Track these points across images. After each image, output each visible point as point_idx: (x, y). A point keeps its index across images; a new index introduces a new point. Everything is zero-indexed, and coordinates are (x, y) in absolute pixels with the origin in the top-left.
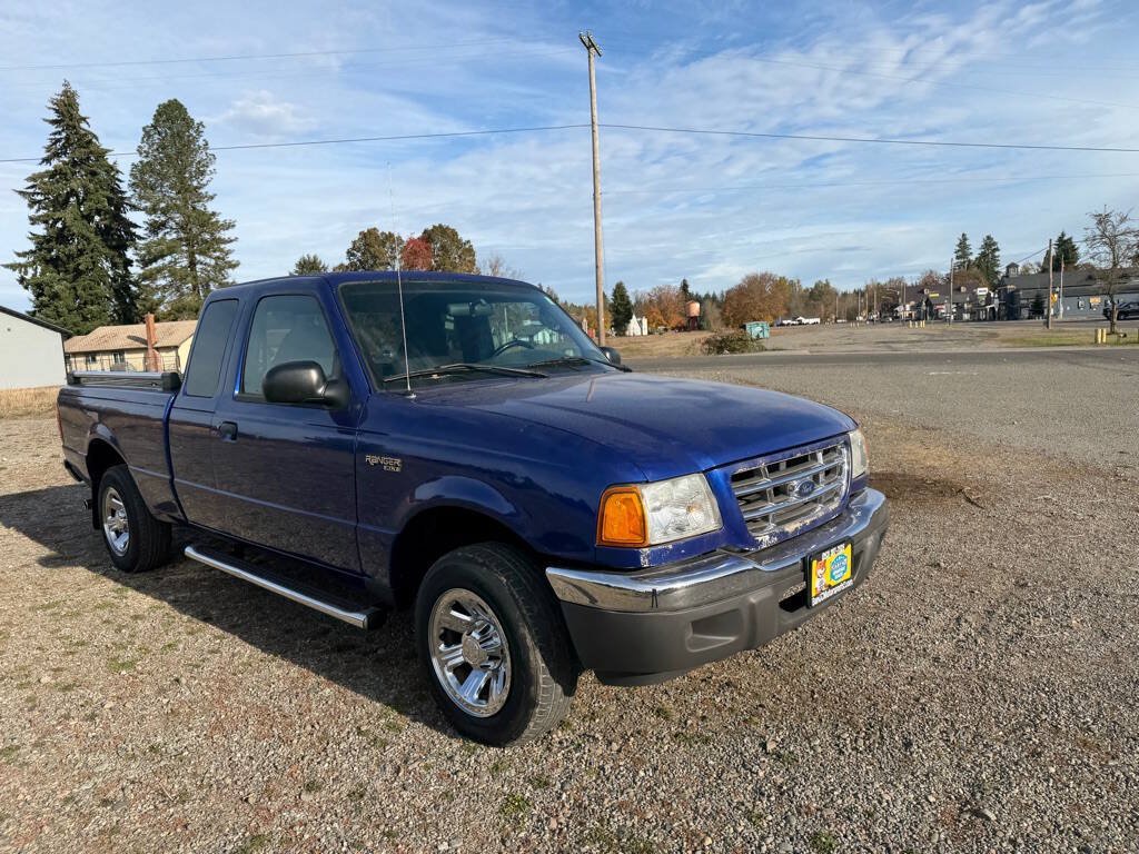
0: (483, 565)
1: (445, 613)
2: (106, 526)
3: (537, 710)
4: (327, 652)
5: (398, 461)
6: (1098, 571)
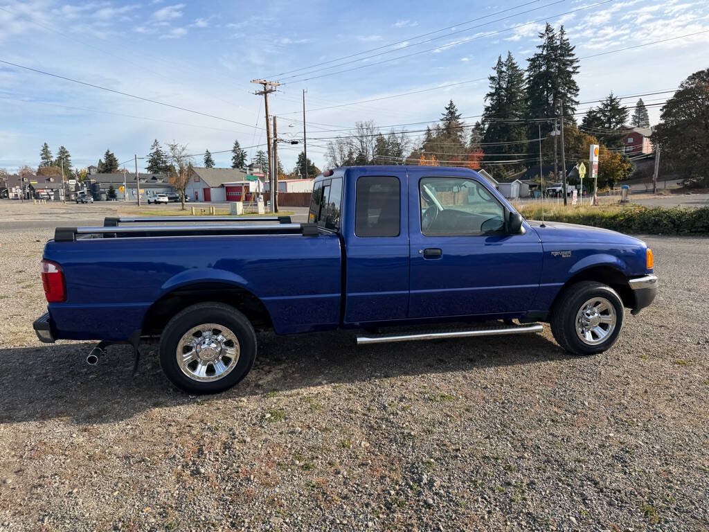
2: (179, 364)
5: (570, 253)
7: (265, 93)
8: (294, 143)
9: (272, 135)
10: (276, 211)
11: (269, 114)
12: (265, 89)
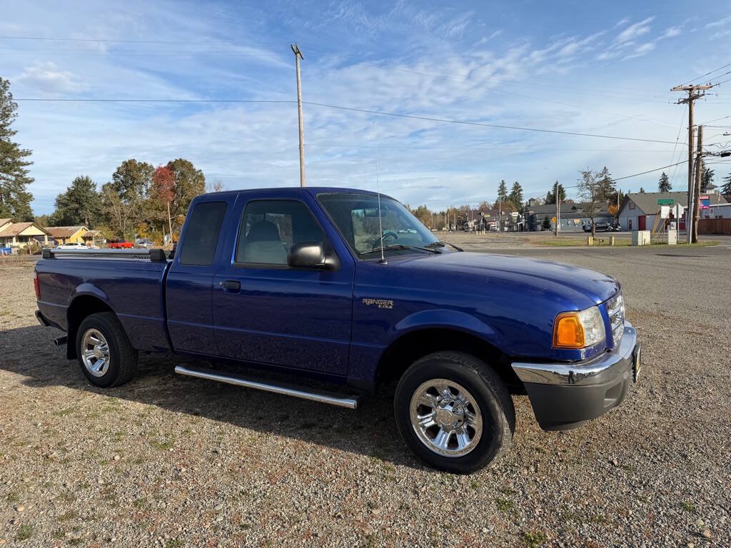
0: (458, 363)
1: (420, 395)
2: (83, 357)
3: (501, 449)
4: (298, 429)
5: (391, 302)
6: (699, 366)
7: (690, 101)
8: (725, 155)
9: (695, 149)
10: (694, 241)
11: (694, 122)
12: (690, 96)
